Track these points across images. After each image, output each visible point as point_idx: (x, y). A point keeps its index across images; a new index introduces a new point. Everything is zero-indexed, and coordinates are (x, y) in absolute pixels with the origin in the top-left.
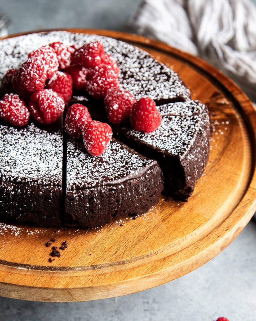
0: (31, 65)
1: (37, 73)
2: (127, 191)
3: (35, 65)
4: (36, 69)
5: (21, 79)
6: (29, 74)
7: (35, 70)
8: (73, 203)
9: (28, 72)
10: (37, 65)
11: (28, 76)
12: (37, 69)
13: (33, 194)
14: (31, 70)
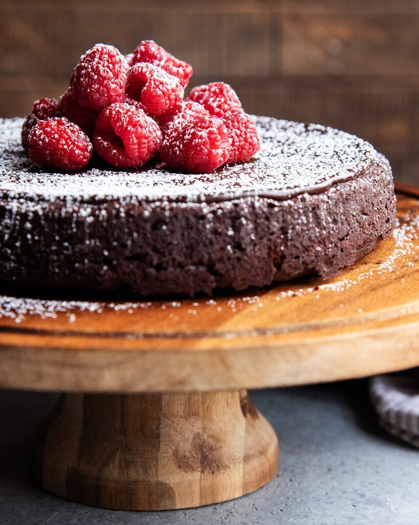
0: (98, 56)
1: (109, 69)
2: (299, 213)
3: (105, 54)
4: (108, 61)
5: (82, 82)
6: (97, 71)
7: (106, 63)
8: (204, 225)
9: (95, 67)
10: (109, 54)
11: (93, 74)
12: (110, 60)
13: (132, 216)
14: (98, 63)
